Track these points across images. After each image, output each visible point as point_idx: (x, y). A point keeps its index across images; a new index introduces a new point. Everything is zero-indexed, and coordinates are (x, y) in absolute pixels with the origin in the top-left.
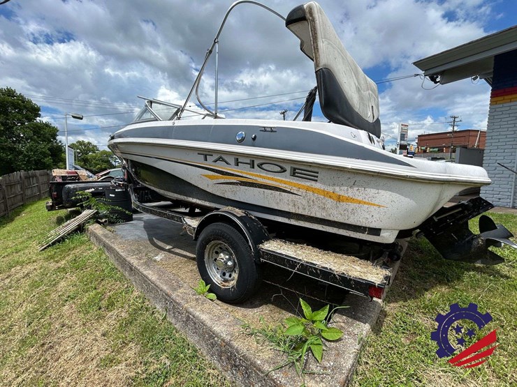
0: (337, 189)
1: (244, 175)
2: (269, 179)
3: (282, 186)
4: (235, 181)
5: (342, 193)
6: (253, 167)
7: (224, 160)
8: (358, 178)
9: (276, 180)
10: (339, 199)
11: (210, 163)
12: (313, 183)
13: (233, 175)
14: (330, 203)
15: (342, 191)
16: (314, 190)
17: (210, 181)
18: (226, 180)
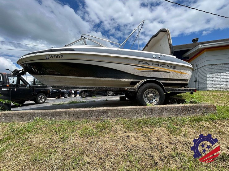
0: (181, 71)
1: (155, 68)
2: (163, 69)
3: (167, 71)
4: (150, 70)
5: (182, 72)
6: (159, 66)
7: (147, 63)
8: (186, 68)
9: (166, 69)
10: (182, 73)
11: (141, 64)
12: (176, 70)
13: (150, 68)
14: (179, 74)
15: (182, 71)
16: (175, 71)
17: (138, 71)
18: (147, 70)
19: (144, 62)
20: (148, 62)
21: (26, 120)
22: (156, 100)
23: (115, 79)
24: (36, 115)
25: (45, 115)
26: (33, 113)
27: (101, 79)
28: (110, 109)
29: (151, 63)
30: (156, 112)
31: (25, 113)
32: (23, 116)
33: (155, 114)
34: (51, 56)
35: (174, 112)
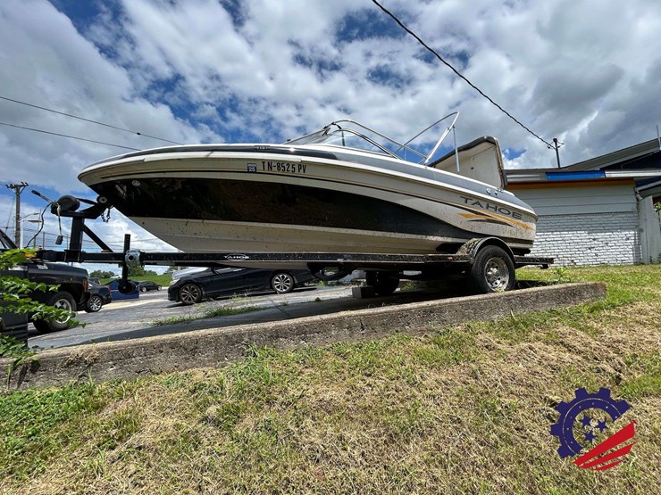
0: (527, 223)
1: (490, 215)
2: (504, 218)
4: (483, 219)
5: (528, 225)
6: (496, 210)
7: (479, 204)
8: (532, 218)
9: (507, 219)
11: (469, 205)
13: (483, 215)
16: (519, 224)
17: (465, 219)
18: (478, 219)
19: (474, 201)
20: (481, 202)
21: (209, 361)
22: (504, 282)
23: (419, 237)
24: (246, 339)
25: (277, 337)
26: (234, 335)
27: (388, 234)
28: (446, 304)
29: (484, 205)
30: (528, 302)
31: (206, 336)
32: (196, 348)
33: (527, 305)
34: (266, 164)
35: (555, 300)
